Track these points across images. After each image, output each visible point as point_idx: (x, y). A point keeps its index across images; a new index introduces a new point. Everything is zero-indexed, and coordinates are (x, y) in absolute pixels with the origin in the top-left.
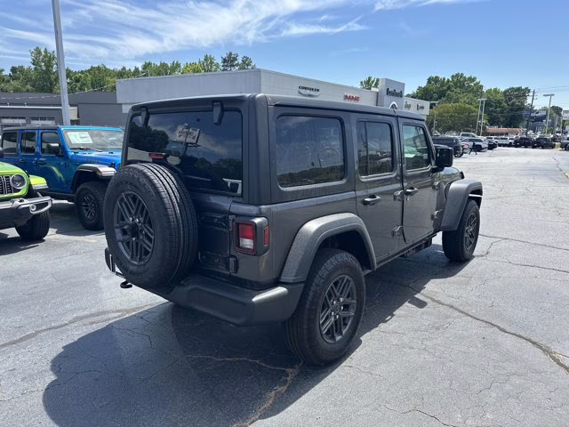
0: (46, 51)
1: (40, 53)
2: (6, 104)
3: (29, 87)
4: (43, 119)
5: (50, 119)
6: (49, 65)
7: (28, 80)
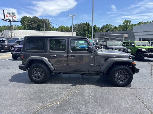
0: (127, 20)
1: (125, 21)
2: (116, 34)
3: (121, 29)
4: (119, 37)
5: (120, 37)
6: (127, 23)
7: (121, 28)
